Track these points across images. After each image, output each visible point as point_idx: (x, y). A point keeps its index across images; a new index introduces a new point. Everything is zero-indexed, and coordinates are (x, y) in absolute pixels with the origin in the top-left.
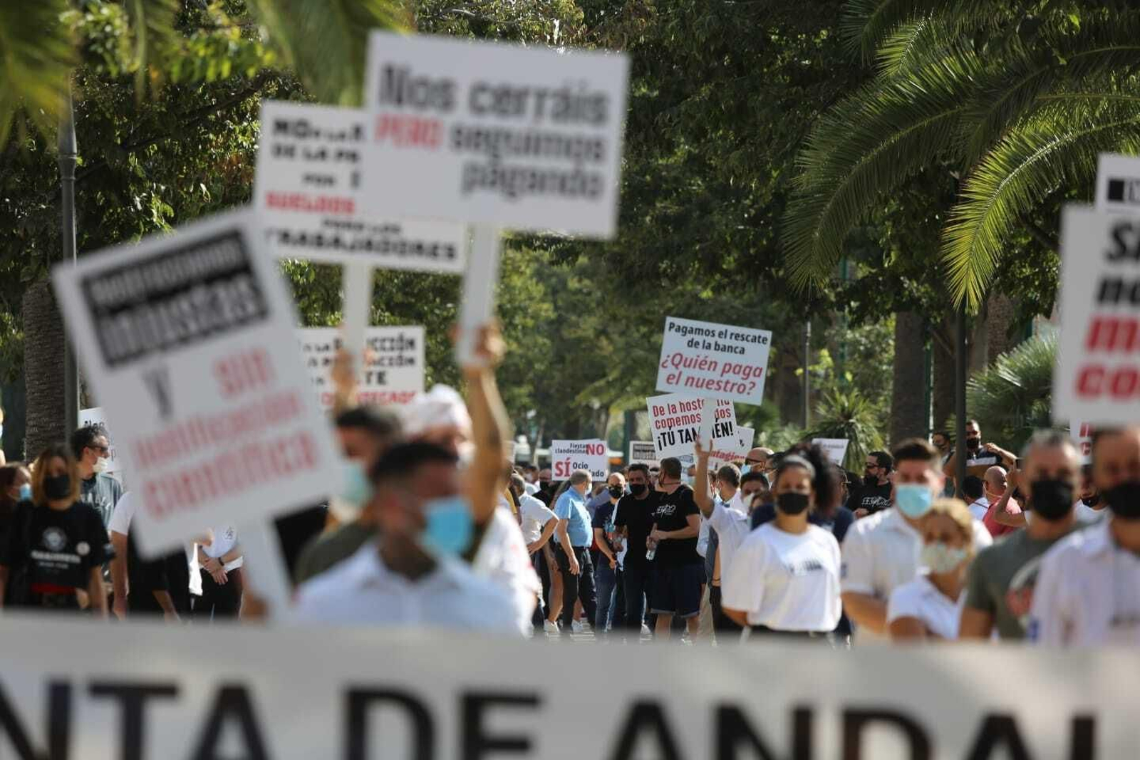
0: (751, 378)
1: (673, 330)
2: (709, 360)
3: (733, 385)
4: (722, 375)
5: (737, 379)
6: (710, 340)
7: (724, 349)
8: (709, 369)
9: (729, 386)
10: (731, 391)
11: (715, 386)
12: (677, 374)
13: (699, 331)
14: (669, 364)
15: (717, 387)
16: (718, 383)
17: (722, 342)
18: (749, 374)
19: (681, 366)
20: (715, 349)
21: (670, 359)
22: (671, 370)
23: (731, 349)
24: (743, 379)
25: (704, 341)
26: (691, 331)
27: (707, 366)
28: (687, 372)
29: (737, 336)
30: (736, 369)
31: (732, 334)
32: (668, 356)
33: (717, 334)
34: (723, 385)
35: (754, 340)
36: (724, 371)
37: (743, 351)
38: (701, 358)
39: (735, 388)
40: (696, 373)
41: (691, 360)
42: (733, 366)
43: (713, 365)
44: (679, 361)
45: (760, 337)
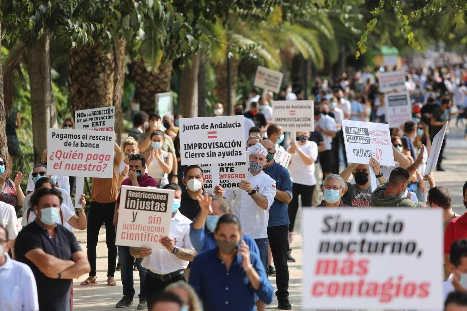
0: (104, 162)
1: (55, 137)
2: (78, 153)
3: (94, 166)
4: (86, 161)
5: (96, 163)
6: (77, 141)
7: (86, 145)
8: (78, 158)
9: (91, 168)
10: (93, 170)
11: (83, 168)
12: (59, 162)
13: (71, 136)
14: (54, 157)
15: (84, 169)
16: (84, 166)
17: (84, 141)
18: (102, 160)
19: (61, 158)
20: (81, 146)
21: (54, 154)
22: (56, 160)
23: (90, 145)
24: (99, 162)
25: (74, 142)
26: (66, 136)
27: (77, 157)
28: (66, 161)
29: (93, 137)
30: (95, 157)
31: (90, 137)
32: (53, 153)
33: (81, 137)
34: (87, 167)
35: (104, 139)
36: (87, 159)
37: (98, 146)
38: (73, 153)
39: (95, 168)
40: (71, 161)
41: (68, 153)
42: (93, 155)
43: (81, 155)
44: (59, 154)
45: (107, 137)
